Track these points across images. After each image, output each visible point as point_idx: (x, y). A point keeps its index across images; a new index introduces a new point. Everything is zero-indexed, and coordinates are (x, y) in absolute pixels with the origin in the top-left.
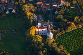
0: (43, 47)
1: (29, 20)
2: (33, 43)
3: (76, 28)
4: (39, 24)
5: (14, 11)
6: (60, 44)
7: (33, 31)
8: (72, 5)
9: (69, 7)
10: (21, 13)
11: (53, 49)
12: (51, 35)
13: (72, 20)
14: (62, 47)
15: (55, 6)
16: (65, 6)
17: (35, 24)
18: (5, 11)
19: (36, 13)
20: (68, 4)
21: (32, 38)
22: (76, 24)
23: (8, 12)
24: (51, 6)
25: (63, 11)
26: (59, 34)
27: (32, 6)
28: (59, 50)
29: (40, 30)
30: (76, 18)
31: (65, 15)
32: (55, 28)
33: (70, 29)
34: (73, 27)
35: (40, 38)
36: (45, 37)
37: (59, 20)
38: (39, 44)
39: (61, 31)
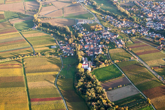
0: (84, 75)
1: (79, 60)
2: (79, 72)
3: (105, 66)
4: (84, 63)
5: (72, 55)
6: (94, 74)
7: (80, 66)
8: (105, 53)
9: (103, 55)
10: (76, 56)
11: (89, 76)
12: (90, 69)
13: (104, 62)
14: (94, 76)
15: (96, 53)
17: (82, 62)
18: (68, 54)
19: (84, 56)
20: (103, 53)
21: (78, 70)
22: (105, 64)
23: (69, 55)
24: (93, 53)
25: (99, 56)
26: (94, 69)
27: (82, 52)
28: (92, 77)
29: (84, 66)
30: (106, 61)
31: (100, 59)
32: (93, 65)
33: (101, 66)
34: (103, 65)
35: (83, 70)
36: (86, 70)
37: (96, 61)
38: (82, 73)
39: (96, 67)
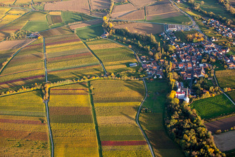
0: (179, 108)
1: (171, 85)
2: (171, 104)
3: (209, 96)
4: (179, 90)
5: (161, 77)
6: (194, 108)
7: (173, 94)
8: (210, 77)
9: (207, 79)
10: (166, 79)
11: (187, 111)
12: (187, 100)
13: (208, 89)
14: (195, 110)
15: (195, 76)
16: (204, 77)
17: (176, 89)
18: (154, 76)
19: (179, 80)
20: (206, 76)
21: (171, 100)
22: (210, 93)
23: (155, 77)
24: (192, 76)
25: (201, 81)
26: (194, 100)
27: (176, 74)
28: (191, 113)
29: (179, 95)
30: (211, 88)
31: (203, 85)
32: (192, 95)
33: (204, 96)
34: (207, 95)
35: (177, 101)
36: (182, 101)
37: (197, 88)
38: (176, 105)
39: (197, 97)
